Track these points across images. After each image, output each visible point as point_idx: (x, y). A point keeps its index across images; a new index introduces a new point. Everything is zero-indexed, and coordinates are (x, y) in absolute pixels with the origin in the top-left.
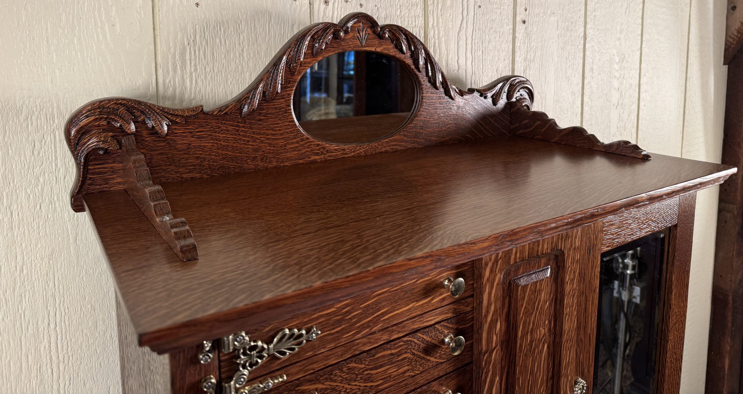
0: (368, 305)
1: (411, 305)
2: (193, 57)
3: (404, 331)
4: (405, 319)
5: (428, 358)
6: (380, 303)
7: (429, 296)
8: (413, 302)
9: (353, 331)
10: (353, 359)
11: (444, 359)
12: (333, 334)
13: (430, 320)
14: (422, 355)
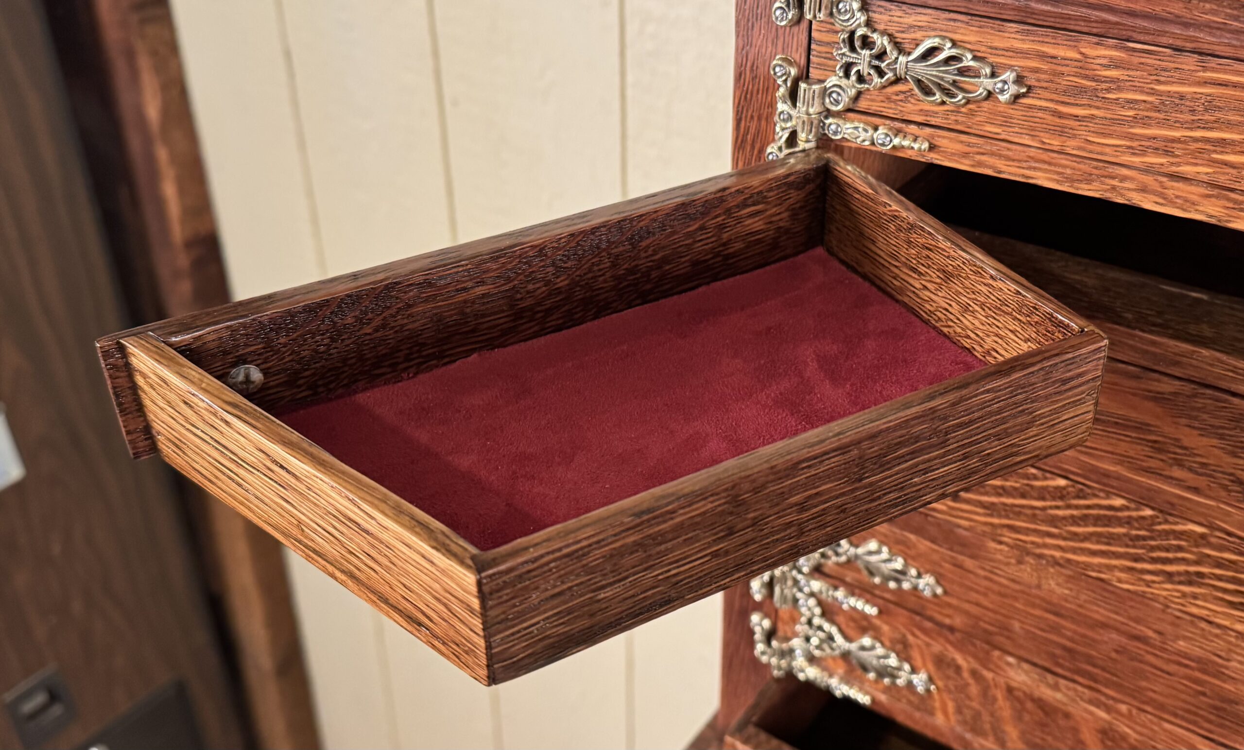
0: (1181, 95)
6: (1221, 109)
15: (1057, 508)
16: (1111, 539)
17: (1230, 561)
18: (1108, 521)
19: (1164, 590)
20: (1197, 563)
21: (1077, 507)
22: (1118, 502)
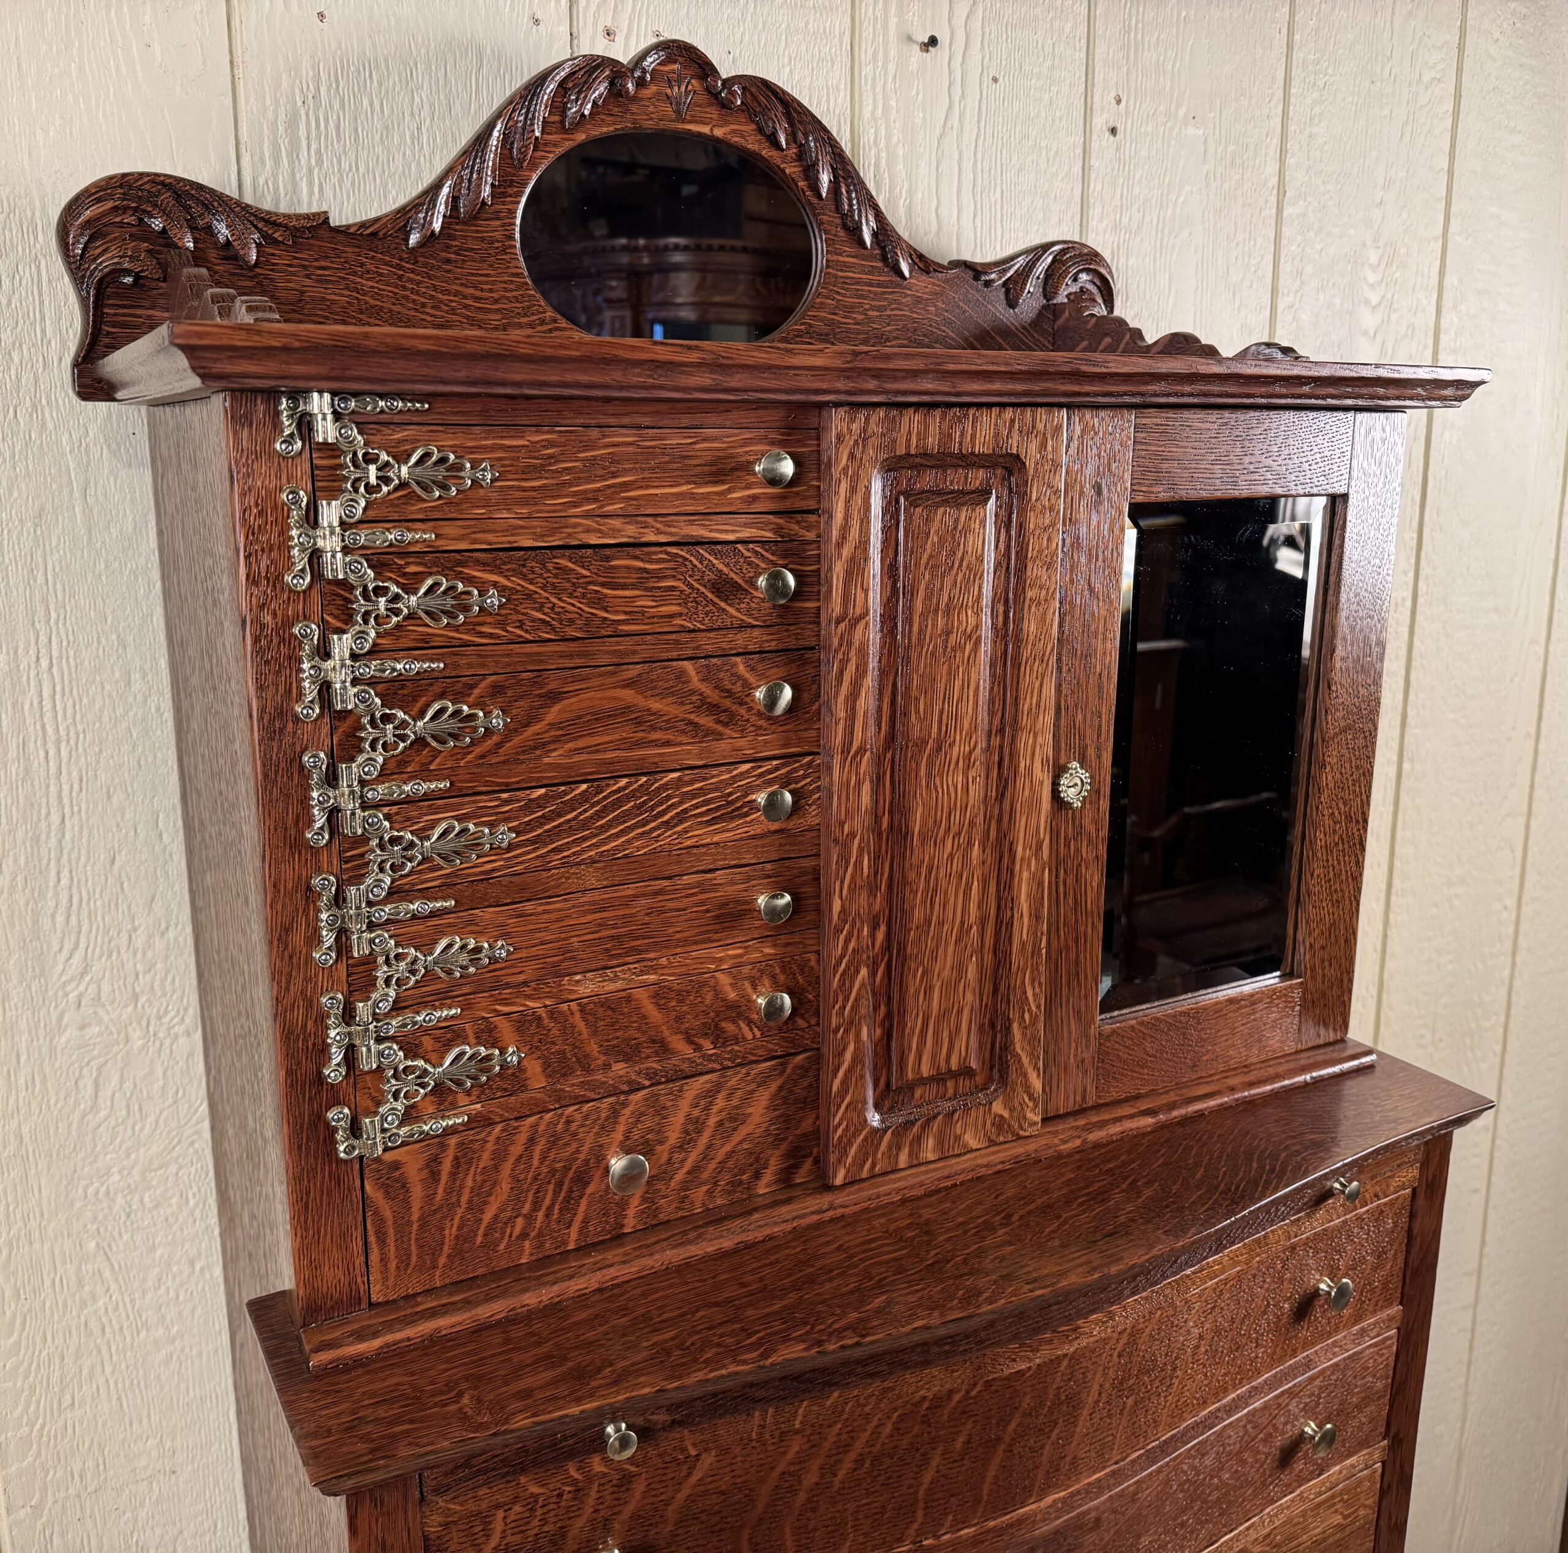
0: (595, 458)
1: (684, 488)
2: (314, 134)
3: (670, 534)
4: (671, 511)
5: (723, 604)
6: (618, 462)
7: (723, 482)
8: (690, 483)
9: (565, 496)
10: (567, 552)
11: (756, 619)
12: (524, 490)
13: (726, 531)
14: (710, 595)
15: (585, 811)
17: (700, 789)
18: (620, 802)
19: (667, 838)
20: (681, 803)
22: (623, 782)
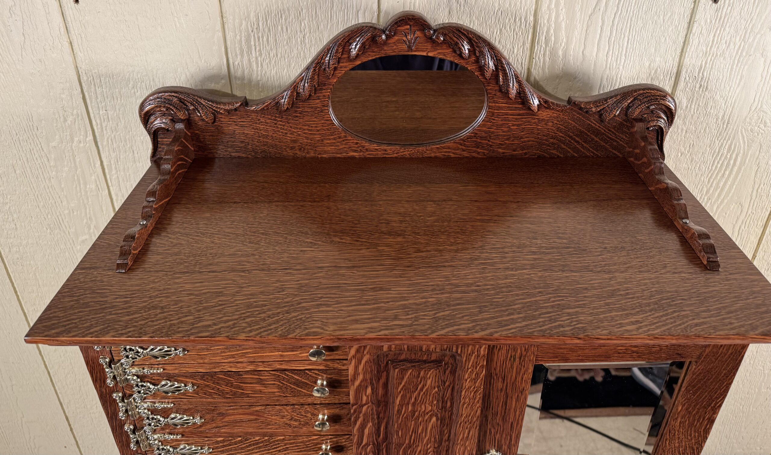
1: (277, 353)
2: (257, 43)
3: (270, 367)
4: (270, 360)
5: (300, 389)
7: (296, 351)
8: (279, 351)
9: (219, 356)
10: (223, 373)
12: (200, 355)
13: (299, 366)
14: (293, 386)
15: (241, 445)
16: (260, 448)
18: (257, 444)
21: (247, 443)
22: (257, 438)
